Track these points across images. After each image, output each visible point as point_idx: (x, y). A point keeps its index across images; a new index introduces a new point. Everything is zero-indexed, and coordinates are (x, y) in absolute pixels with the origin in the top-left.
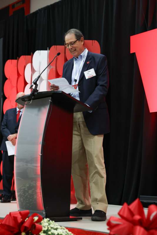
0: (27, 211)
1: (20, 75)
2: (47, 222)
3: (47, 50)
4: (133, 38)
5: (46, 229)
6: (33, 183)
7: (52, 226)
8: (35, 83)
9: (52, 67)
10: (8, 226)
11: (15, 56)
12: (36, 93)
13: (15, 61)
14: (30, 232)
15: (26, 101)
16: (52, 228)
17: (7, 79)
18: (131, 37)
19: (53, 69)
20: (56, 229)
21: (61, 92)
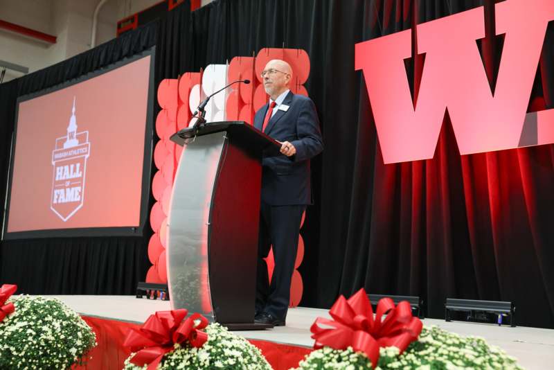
0: (184, 310)
1: (181, 102)
2: (215, 328)
3: (225, 63)
4: (359, 46)
5: (213, 339)
6: (196, 270)
7: (223, 334)
8: (202, 109)
9: (233, 90)
10: (153, 333)
11: (175, 74)
12: (202, 125)
13: (174, 82)
14: (188, 342)
15: (185, 138)
16: (222, 337)
17: (161, 109)
18: (357, 45)
19: (234, 92)
20: (230, 339)
21: (242, 123)
